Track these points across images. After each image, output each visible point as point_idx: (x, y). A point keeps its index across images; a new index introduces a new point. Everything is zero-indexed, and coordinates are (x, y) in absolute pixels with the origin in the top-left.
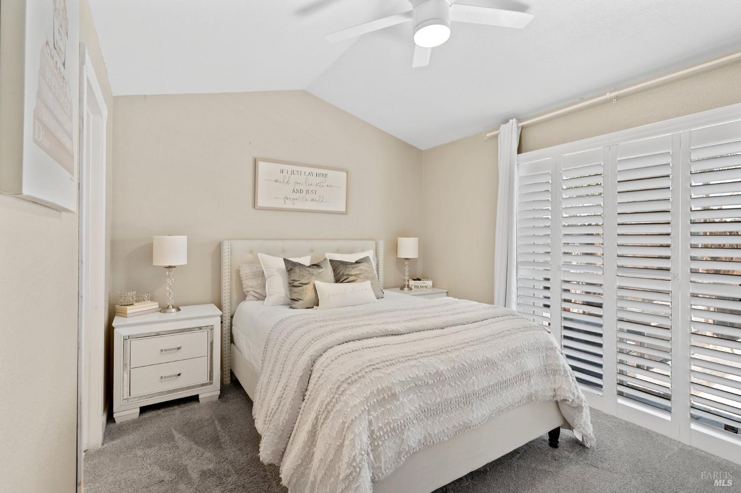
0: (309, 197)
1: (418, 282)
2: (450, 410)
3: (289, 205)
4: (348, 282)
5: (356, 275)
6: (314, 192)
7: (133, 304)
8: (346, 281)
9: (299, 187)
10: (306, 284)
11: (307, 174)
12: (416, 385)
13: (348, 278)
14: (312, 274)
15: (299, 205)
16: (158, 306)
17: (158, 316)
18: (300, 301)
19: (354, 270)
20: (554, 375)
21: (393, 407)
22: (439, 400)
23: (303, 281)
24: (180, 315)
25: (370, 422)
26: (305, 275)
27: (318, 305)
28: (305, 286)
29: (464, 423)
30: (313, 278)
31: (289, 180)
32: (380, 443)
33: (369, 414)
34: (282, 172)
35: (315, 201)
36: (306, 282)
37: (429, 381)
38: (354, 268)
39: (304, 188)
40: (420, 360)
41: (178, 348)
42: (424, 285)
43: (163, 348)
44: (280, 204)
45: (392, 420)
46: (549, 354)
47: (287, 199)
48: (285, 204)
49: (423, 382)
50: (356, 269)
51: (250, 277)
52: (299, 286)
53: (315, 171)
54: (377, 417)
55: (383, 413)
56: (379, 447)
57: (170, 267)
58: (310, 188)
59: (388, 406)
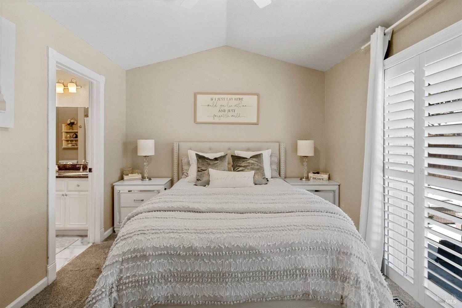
0: (230, 114)
1: (316, 175)
2: (201, 280)
3: (217, 120)
4: (238, 171)
5: (244, 166)
6: (233, 111)
7: (128, 175)
8: (238, 170)
9: (223, 108)
10: (204, 170)
11: (228, 99)
12: (168, 253)
13: (239, 168)
14: (209, 164)
15: (223, 120)
16: (141, 177)
17: (140, 182)
18: (200, 181)
19: (243, 163)
20: (343, 282)
21: (141, 265)
22: (190, 270)
23: (203, 169)
24: (151, 182)
25: (121, 271)
26: (204, 164)
27: (208, 184)
28: (203, 172)
29: (214, 296)
30: (210, 166)
31: (216, 104)
32: (124, 288)
33: (122, 265)
34: (212, 99)
35: (234, 117)
36: (205, 169)
37: (181, 253)
38: (244, 161)
39: (227, 109)
40: (181, 234)
41: (142, 200)
42: (321, 178)
43: (135, 199)
44: (211, 120)
45: (139, 274)
46: (341, 258)
47: (215, 116)
48: (214, 119)
49: (175, 252)
50: (245, 162)
51: (186, 164)
52: (200, 171)
53: (234, 97)
54: (128, 268)
55: (133, 267)
56: (122, 291)
57: (146, 156)
58: (231, 108)
59: (139, 263)
